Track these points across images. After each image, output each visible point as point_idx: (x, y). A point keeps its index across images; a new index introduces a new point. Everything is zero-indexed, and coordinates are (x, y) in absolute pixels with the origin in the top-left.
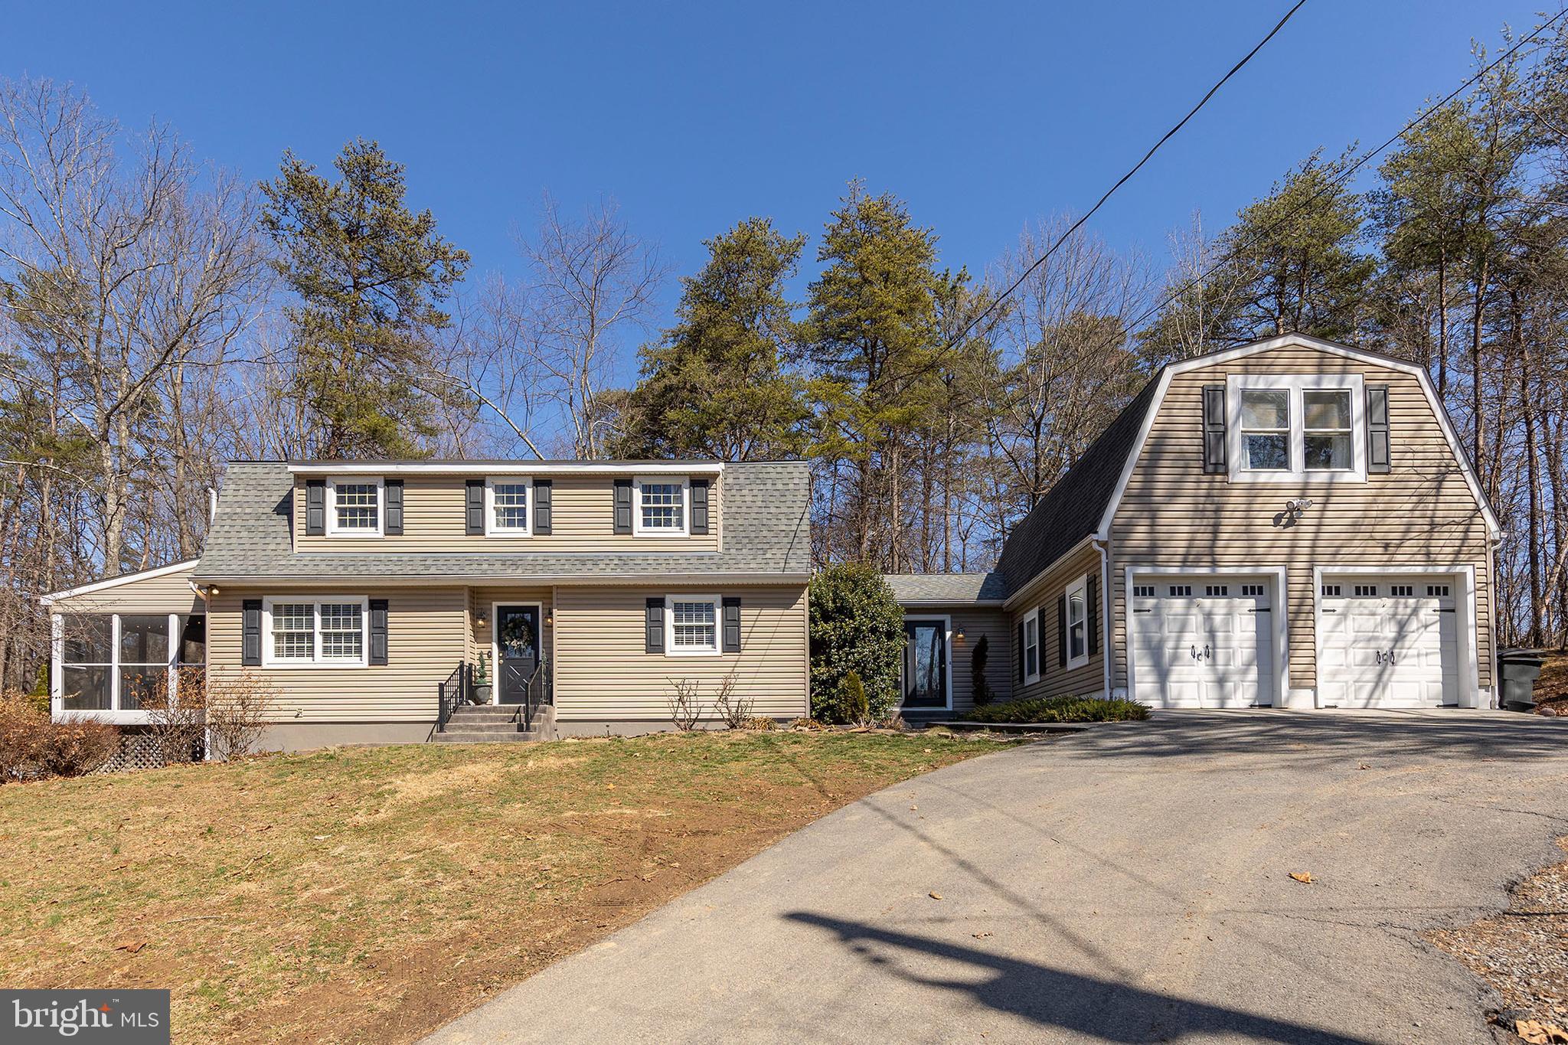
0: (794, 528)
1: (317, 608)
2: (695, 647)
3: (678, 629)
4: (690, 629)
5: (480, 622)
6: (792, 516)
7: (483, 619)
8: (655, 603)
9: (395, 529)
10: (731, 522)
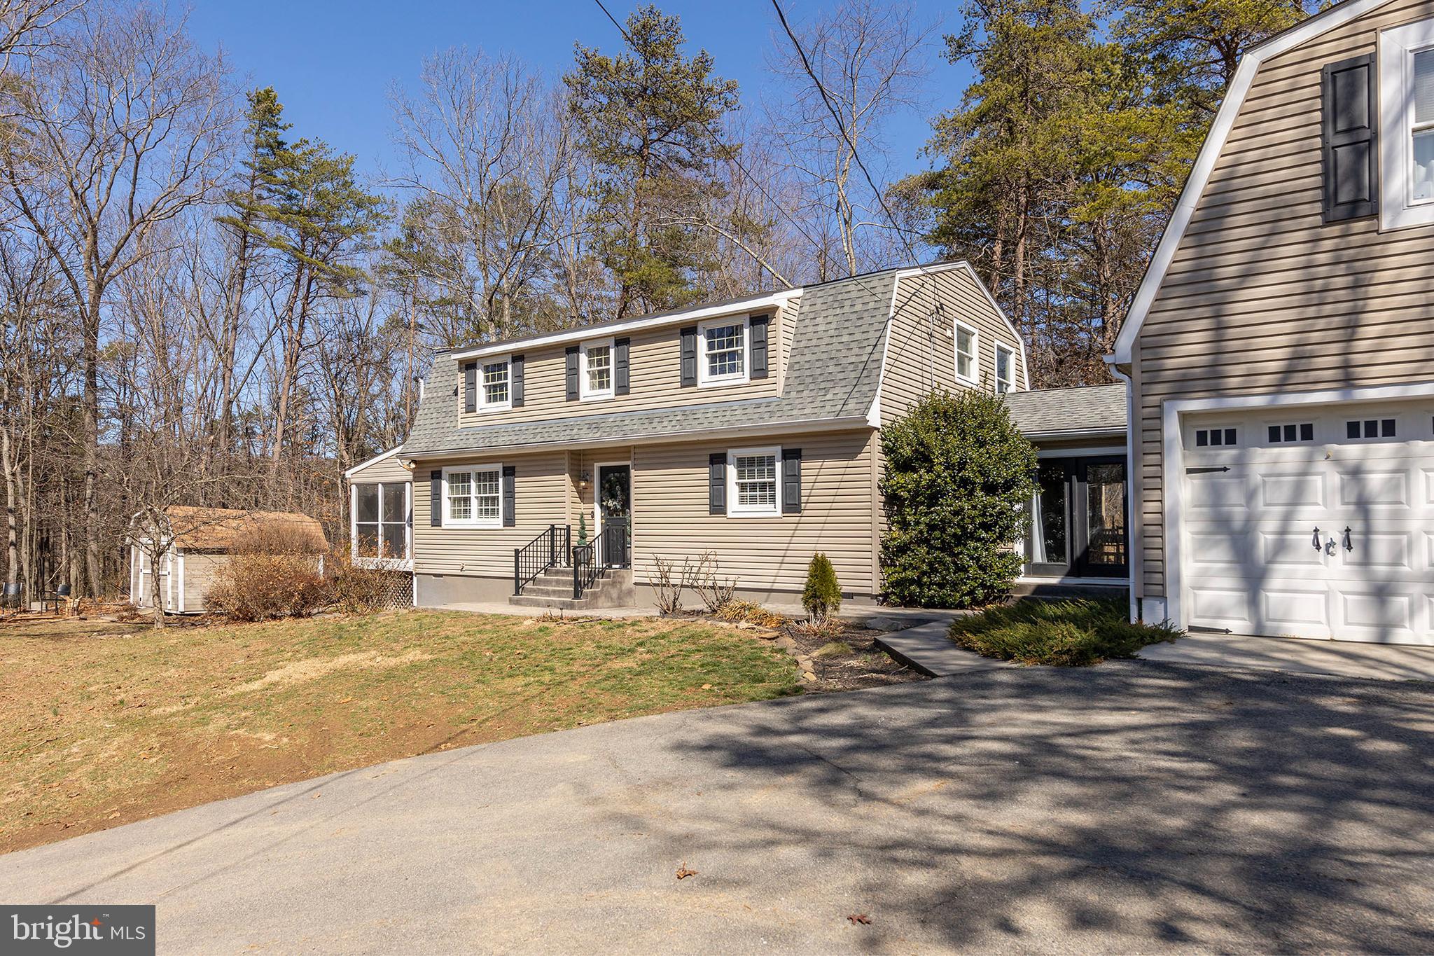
0: (865, 358)
1: (473, 476)
2: (758, 507)
3: (743, 487)
4: (753, 487)
5: (583, 484)
6: (865, 343)
7: (586, 480)
8: (718, 460)
9: (519, 402)
10: (798, 359)
